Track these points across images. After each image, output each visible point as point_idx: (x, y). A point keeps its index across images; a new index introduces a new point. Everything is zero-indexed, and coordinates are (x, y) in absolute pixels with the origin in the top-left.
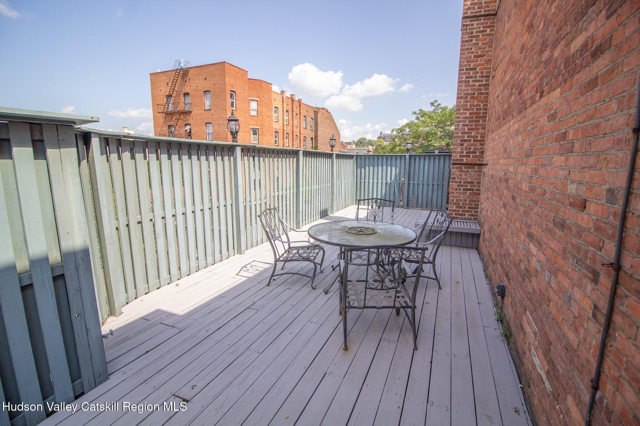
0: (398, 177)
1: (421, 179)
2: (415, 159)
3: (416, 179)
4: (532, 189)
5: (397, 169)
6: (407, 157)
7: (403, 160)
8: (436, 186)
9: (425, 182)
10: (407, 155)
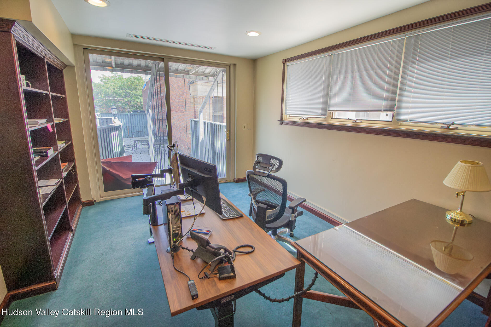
0: (125, 124)
1: (137, 124)
2: (133, 115)
3: (134, 124)
4: (180, 126)
5: (125, 120)
6: (129, 114)
7: (127, 116)
8: (144, 127)
9: (139, 125)
10: (129, 113)
